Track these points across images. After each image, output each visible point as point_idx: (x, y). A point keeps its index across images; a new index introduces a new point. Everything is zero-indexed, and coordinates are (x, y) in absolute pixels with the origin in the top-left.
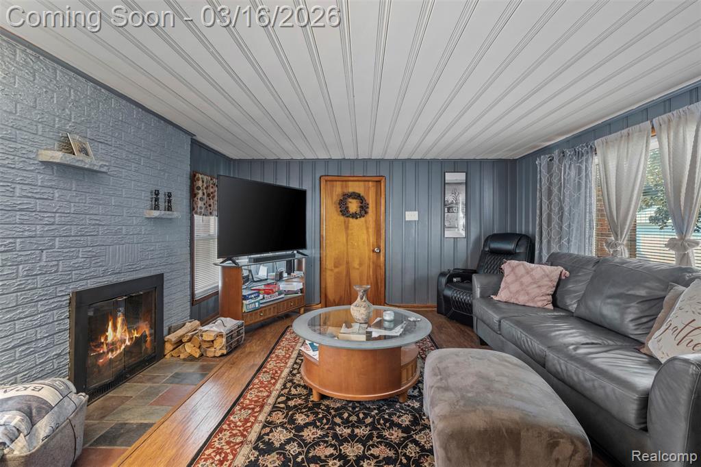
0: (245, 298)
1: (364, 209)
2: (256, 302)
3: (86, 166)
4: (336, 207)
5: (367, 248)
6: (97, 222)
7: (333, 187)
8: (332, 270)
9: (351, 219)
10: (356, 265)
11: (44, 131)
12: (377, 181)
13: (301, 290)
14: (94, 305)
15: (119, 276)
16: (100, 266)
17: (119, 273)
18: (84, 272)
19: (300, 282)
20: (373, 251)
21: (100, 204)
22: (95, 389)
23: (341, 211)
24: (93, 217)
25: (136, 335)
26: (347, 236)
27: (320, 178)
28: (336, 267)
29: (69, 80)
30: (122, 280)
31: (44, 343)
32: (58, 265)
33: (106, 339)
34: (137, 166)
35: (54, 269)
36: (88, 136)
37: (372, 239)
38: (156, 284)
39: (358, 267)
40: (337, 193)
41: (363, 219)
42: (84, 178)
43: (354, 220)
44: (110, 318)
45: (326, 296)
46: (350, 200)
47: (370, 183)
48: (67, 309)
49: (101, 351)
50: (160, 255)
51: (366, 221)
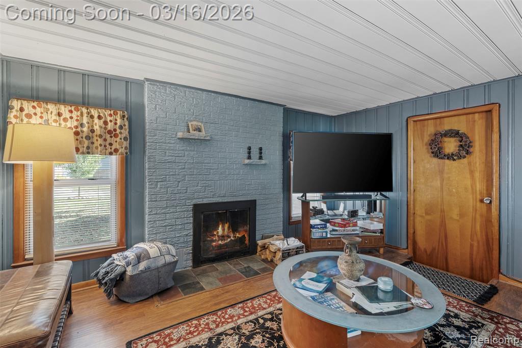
0: (312, 227)
1: (465, 148)
2: (324, 232)
3: (196, 138)
4: (427, 148)
5: (471, 196)
6: (209, 167)
7: (424, 126)
8: (422, 216)
9: (447, 161)
10: (455, 214)
11: (179, 123)
12: (486, 112)
13: (382, 231)
14: (205, 213)
15: (223, 198)
16: (211, 192)
17: (223, 196)
18: (201, 194)
19: (381, 223)
20: (482, 201)
21: (212, 157)
22: (205, 258)
23: (433, 153)
24: (206, 164)
25: (238, 235)
26: (442, 180)
27: (407, 120)
28: (427, 213)
29: (193, 94)
30: (226, 201)
31: (180, 227)
32: (187, 189)
33: (218, 233)
34: (236, 133)
35: (185, 191)
36: (204, 121)
37: (480, 186)
38: (251, 205)
39: (458, 218)
40: (429, 133)
41: (465, 161)
42: (201, 144)
43: (452, 162)
44: (220, 223)
45: (415, 243)
46: (446, 139)
47: (477, 115)
48: (192, 212)
49: (214, 239)
50: (255, 188)
51: (469, 163)
